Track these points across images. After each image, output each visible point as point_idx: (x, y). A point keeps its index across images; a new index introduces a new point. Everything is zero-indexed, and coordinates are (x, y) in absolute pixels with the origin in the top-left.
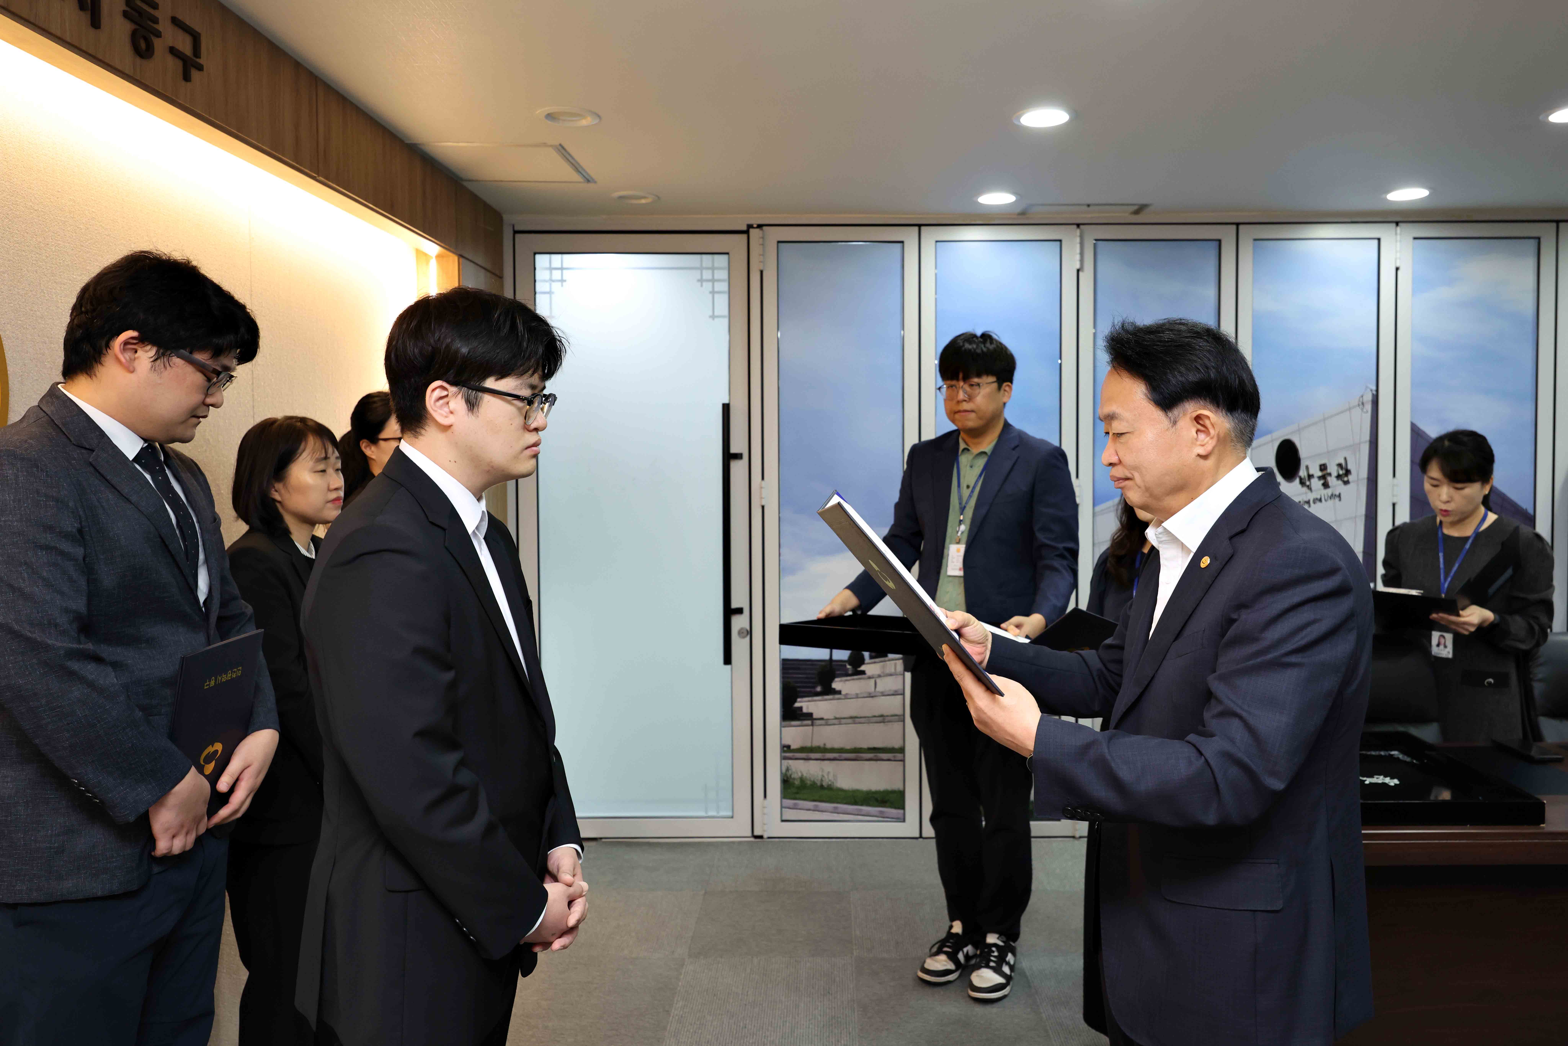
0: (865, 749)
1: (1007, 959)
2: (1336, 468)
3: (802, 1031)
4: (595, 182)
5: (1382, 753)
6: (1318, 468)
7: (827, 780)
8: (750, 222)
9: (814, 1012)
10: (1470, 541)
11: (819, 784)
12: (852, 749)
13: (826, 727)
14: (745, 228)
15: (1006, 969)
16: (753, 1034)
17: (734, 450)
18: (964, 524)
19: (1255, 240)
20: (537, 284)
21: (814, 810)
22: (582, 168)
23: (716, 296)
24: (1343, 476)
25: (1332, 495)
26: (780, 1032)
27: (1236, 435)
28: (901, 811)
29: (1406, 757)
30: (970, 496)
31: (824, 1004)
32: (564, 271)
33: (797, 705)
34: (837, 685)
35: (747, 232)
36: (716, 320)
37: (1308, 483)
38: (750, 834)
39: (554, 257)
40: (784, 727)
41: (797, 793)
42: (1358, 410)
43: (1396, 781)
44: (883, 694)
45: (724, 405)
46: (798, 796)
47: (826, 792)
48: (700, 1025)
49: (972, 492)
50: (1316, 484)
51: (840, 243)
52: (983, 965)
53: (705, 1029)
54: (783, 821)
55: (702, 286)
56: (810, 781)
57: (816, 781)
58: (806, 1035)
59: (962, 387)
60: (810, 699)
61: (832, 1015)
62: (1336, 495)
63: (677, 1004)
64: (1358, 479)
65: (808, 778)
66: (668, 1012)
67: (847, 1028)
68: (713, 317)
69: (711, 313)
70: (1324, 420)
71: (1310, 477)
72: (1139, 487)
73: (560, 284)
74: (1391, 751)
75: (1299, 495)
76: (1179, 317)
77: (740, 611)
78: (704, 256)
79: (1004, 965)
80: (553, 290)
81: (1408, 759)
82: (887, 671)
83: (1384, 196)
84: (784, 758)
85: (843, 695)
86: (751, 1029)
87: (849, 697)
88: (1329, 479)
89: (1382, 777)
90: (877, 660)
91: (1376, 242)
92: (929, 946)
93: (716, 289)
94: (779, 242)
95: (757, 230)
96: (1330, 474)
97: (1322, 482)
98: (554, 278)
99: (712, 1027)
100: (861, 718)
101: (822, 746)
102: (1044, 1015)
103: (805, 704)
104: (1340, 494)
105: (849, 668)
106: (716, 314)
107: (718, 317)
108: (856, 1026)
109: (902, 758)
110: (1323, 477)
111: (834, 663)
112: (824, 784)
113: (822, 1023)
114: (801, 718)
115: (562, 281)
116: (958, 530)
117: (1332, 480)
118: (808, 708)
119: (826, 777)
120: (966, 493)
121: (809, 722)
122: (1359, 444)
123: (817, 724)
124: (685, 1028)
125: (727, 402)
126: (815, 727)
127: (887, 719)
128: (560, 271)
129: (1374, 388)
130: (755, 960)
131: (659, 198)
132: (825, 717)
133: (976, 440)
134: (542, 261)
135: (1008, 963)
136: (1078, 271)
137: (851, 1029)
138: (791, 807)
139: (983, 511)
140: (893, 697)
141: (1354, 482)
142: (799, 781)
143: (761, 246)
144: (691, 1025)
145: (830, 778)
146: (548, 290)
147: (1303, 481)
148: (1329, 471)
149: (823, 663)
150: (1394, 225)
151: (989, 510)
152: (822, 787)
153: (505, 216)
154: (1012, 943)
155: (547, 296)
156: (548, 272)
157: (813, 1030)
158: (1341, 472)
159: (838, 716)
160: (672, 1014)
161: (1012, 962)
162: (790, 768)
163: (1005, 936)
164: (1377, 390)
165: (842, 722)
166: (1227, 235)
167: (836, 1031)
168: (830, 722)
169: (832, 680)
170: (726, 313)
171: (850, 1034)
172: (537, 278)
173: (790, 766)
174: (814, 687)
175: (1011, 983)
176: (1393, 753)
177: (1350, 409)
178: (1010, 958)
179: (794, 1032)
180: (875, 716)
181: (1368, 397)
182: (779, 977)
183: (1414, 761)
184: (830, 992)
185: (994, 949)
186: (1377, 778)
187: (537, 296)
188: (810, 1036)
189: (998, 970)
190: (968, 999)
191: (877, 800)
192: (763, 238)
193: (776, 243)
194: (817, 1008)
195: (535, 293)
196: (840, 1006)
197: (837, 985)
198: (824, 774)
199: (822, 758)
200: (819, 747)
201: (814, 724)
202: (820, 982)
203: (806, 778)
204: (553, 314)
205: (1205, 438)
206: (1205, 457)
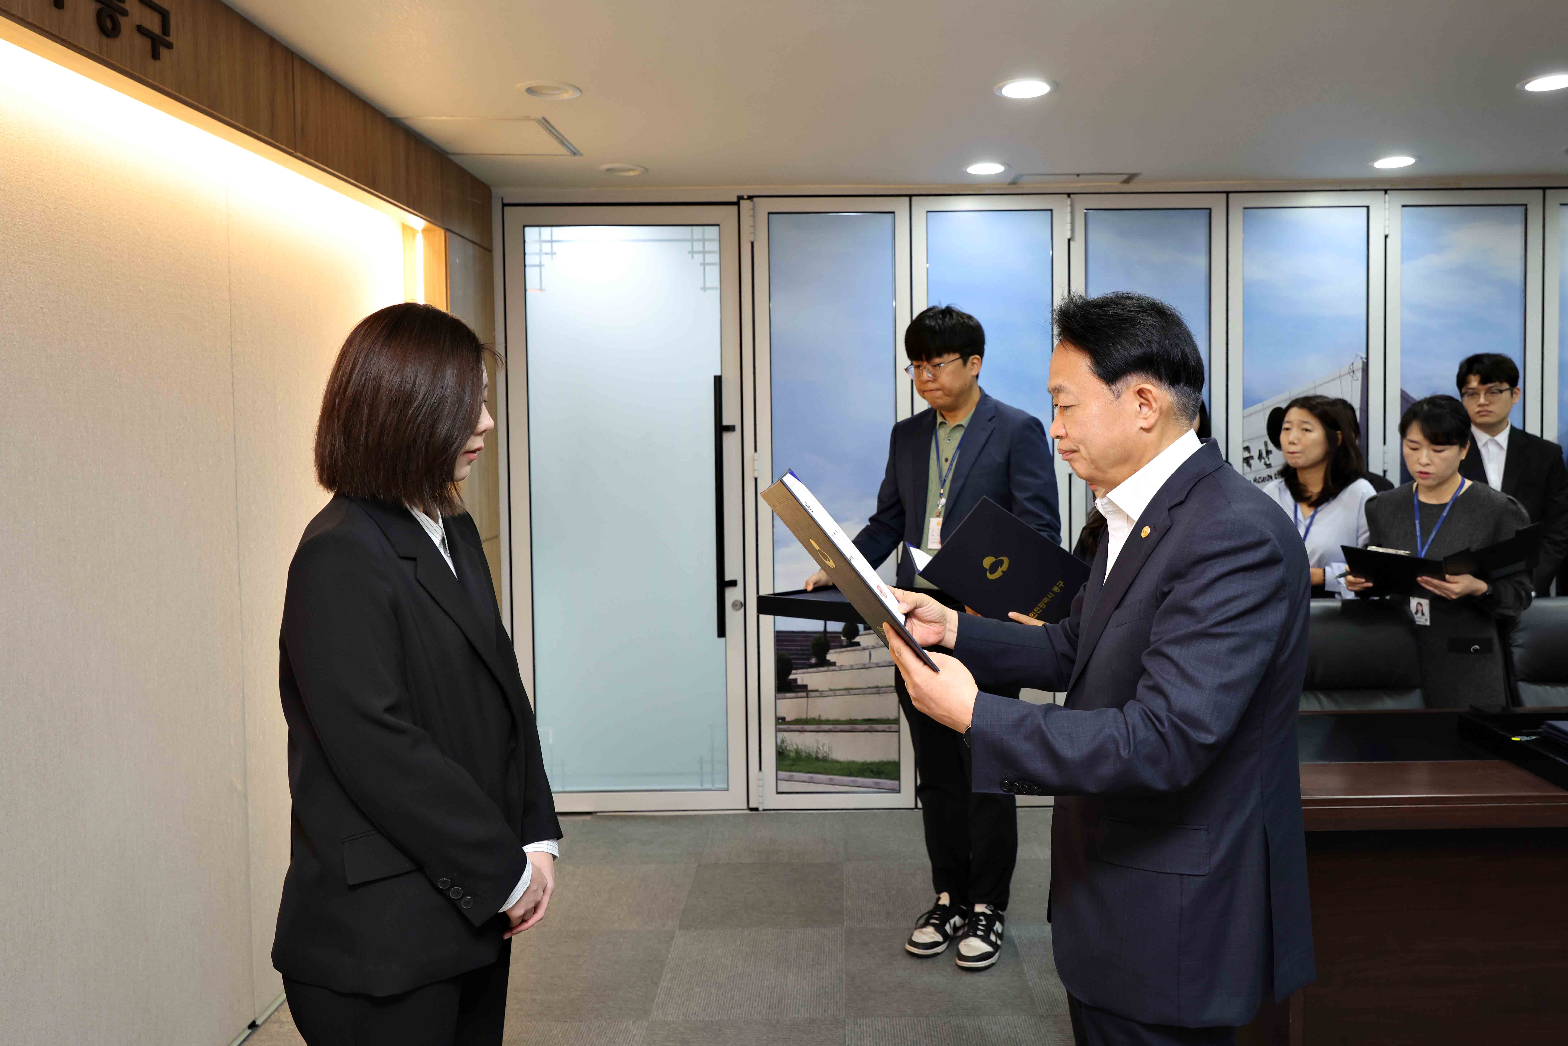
0: (859, 720)
1: (995, 928)
3: (790, 1002)
4: (581, 155)
7: (822, 752)
8: (740, 194)
9: (802, 982)
10: (1448, 508)
11: (814, 755)
12: (847, 721)
13: (821, 698)
14: (735, 200)
15: (993, 938)
17: (726, 422)
18: (943, 497)
19: (1244, 208)
20: (527, 257)
21: (809, 782)
22: (566, 140)
23: (707, 268)
26: (768, 1004)
27: (1179, 408)
28: (897, 782)
30: (949, 468)
31: (812, 975)
32: (554, 244)
33: (791, 677)
34: (831, 656)
35: (737, 203)
36: (708, 292)
38: (745, 807)
39: (543, 229)
40: (779, 699)
41: (793, 765)
42: (1349, 377)
44: (878, 665)
45: (715, 377)
46: (793, 768)
47: (821, 763)
48: (688, 996)
49: (951, 464)
51: (830, 214)
52: (971, 934)
53: (693, 1000)
54: (778, 793)
55: (692, 257)
56: (806, 752)
57: (811, 752)
58: (794, 1006)
59: (926, 367)
60: (805, 670)
61: (820, 986)
63: (665, 976)
65: (803, 749)
66: (656, 984)
67: (834, 998)
68: (704, 288)
69: (702, 285)
72: (1085, 459)
73: (550, 256)
76: (1125, 291)
77: (733, 583)
78: (695, 228)
79: (992, 933)
80: (543, 263)
83: (1371, 164)
84: (777, 730)
85: (839, 666)
86: (739, 1002)
87: (843, 668)
90: (871, 631)
91: (1365, 209)
92: (917, 919)
93: (707, 261)
94: (769, 214)
95: (748, 201)
98: (544, 250)
99: (700, 998)
100: (856, 689)
101: (817, 717)
102: (1029, 980)
103: (800, 676)
105: (843, 640)
106: (707, 285)
107: (709, 288)
108: (843, 996)
109: (897, 729)
111: (828, 635)
112: (819, 756)
113: (810, 994)
114: (796, 690)
115: (552, 253)
116: (937, 503)
118: (803, 680)
119: (821, 748)
120: (944, 466)
121: (804, 694)
123: (812, 696)
124: (673, 999)
125: (719, 375)
126: (810, 699)
127: (882, 690)
128: (549, 244)
129: (1364, 356)
130: (746, 932)
131: (646, 170)
132: (820, 689)
133: (953, 414)
134: (531, 233)
135: (996, 932)
136: (1069, 240)
137: (838, 999)
138: (787, 779)
139: (960, 483)
140: (887, 668)
142: (794, 752)
143: (752, 218)
144: (679, 996)
145: (825, 750)
146: (538, 263)
149: (818, 635)
150: (1382, 193)
151: (965, 482)
152: (817, 758)
153: (493, 189)
154: (1000, 912)
155: (538, 269)
156: (538, 245)
157: (801, 1000)
159: (833, 687)
160: (660, 987)
161: (1000, 931)
162: (784, 740)
163: (993, 905)
164: (1367, 358)
165: (836, 694)
166: (1217, 203)
167: (823, 1001)
168: (825, 694)
169: (826, 651)
170: (717, 284)
171: (837, 1003)
172: (527, 251)
173: (785, 737)
174: (808, 659)
175: (999, 952)
177: (1341, 376)
178: (998, 926)
179: (782, 1003)
180: (870, 688)
181: (1359, 366)
182: (769, 948)
184: (819, 963)
185: (982, 918)
187: (527, 269)
189: (986, 939)
191: (871, 770)
192: (753, 209)
193: (766, 215)
194: (806, 979)
195: (525, 266)
196: (828, 976)
197: (826, 956)
198: (819, 746)
199: (817, 730)
200: (814, 719)
201: (809, 696)
202: (809, 952)
203: (801, 750)
204: (543, 287)
205: (1148, 412)
206: (1148, 430)
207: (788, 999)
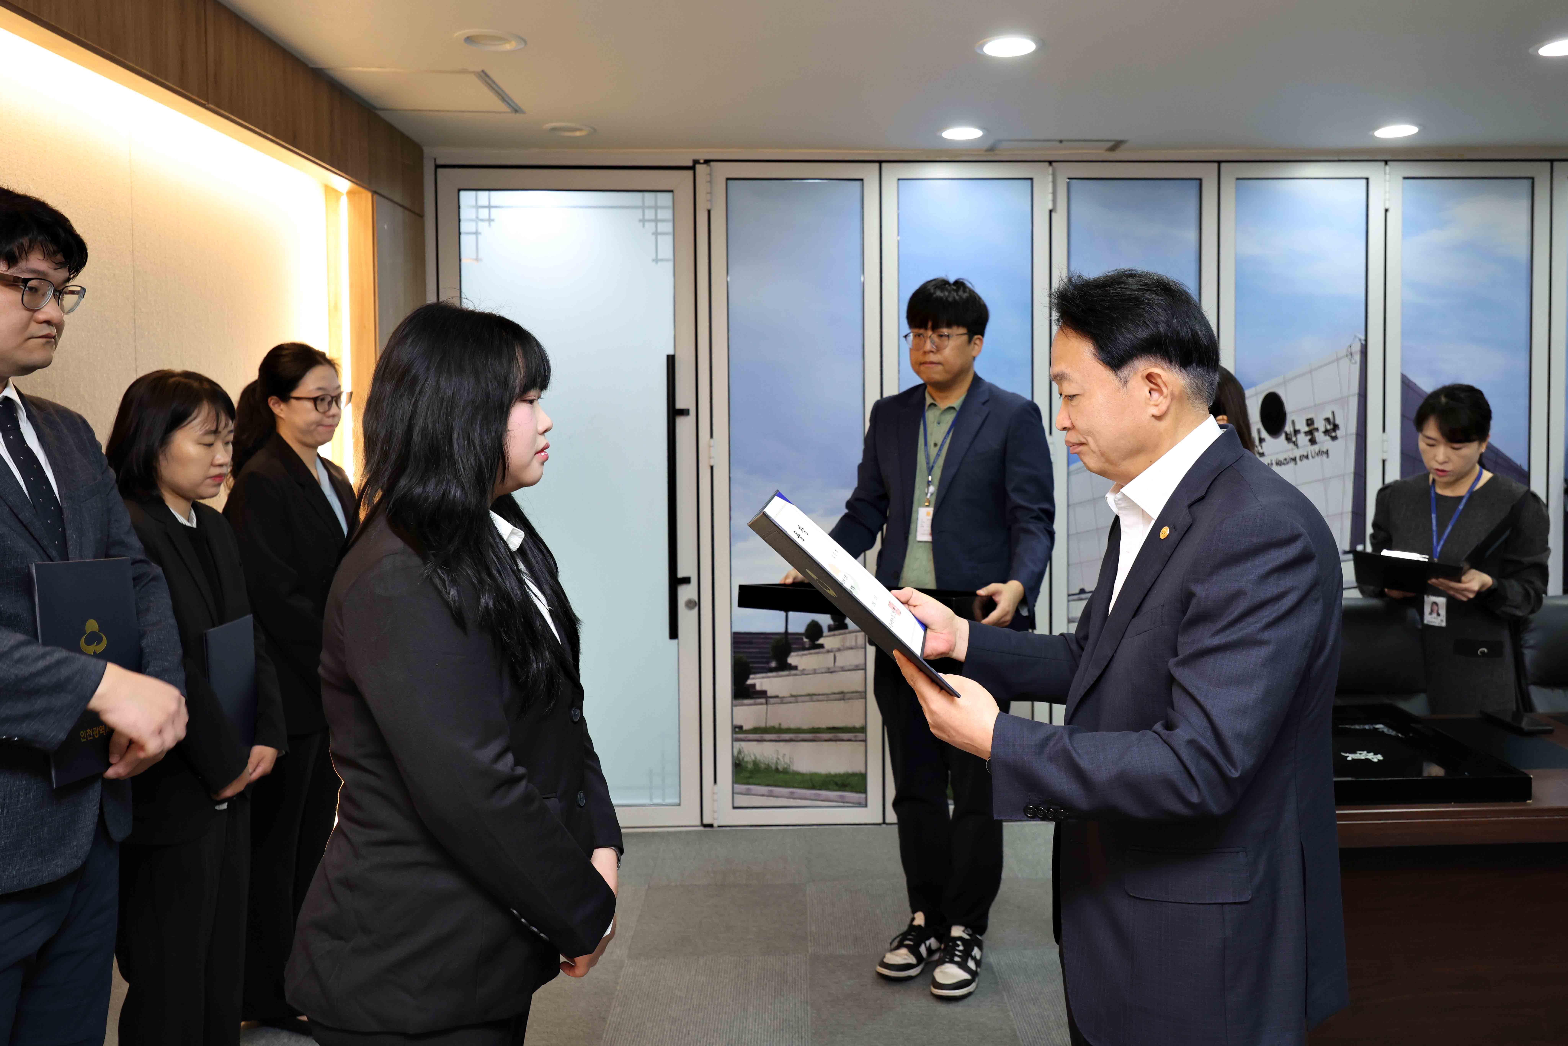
0: (823, 729)
1: (973, 954)
2: (1323, 422)
3: (750, 1036)
4: (523, 112)
5: (1367, 727)
6: (1304, 422)
7: (783, 763)
8: (696, 158)
9: (764, 1016)
10: (1465, 501)
11: (774, 767)
12: (810, 729)
13: (781, 705)
14: (690, 164)
15: (971, 964)
16: (697, 1040)
17: (679, 405)
18: (933, 485)
19: (1238, 179)
20: (462, 223)
21: (769, 796)
22: (509, 98)
23: (659, 237)
24: (1331, 431)
25: (1320, 451)
26: (726, 1038)
27: (1192, 392)
28: (863, 796)
29: (1391, 731)
30: (938, 455)
31: (774, 1007)
32: (493, 210)
33: (749, 682)
34: (792, 660)
35: (692, 168)
36: (660, 263)
37: (1294, 439)
38: (699, 823)
39: (480, 193)
40: (736, 706)
41: (750, 778)
42: (1347, 360)
43: (1380, 757)
44: (843, 669)
45: (668, 356)
46: (751, 780)
47: (781, 775)
48: (639, 1032)
49: (940, 450)
50: (1303, 439)
51: (794, 181)
52: (947, 960)
53: (644, 1035)
54: (734, 808)
55: (644, 226)
56: (765, 764)
57: (770, 763)
58: (754, 1041)
59: (930, 337)
60: (764, 675)
61: (783, 1019)
62: (1323, 452)
63: (614, 1010)
64: (1346, 435)
65: (762, 760)
66: (604, 1019)
67: (798, 1032)
68: (656, 260)
69: (654, 257)
70: (1311, 372)
71: (1296, 432)
72: (1094, 453)
73: (487, 223)
74: (1377, 724)
75: (1286, 451)
77: (686, 580)
78: (646, 194)
79: (970, 959)
80: (480, 230)
81: (1393, 733)
82: (848, 644)
83: (1371, 133)
84: (735, 740)
85: (800, 671)
86: (695, 1036)
87: (806, 672)
88: (1316, 434)
89: (1365, 752)
90: (836, 632)
91: (1364, 181)
92: (890, 941)
93: (659, 230)
94: (728, 179)
95: (704, 166)
96: (1317, 430)
97: (1309, 437)
98: (481, 217)
99: (652, 1035)
100: (819, 695)
101: (777, 726)
102: (1011, 1014)
103: (759, 681)
104: (1327, 451)
105: (805, 642)
106: (660, 257)
107: (662, 260)
108: (809, 1030)
109: (864, 739)
110: (1310, 433)
111: (790, 636)
112: (779, 767)
113: (772, 1027)
114: (755, 696)
115: (490, 220)
116: (926, 491)
117: (1319, 436)
118: (761, 684)
119: (782, 760)
120: (933, 451)
121: (763, 701)
122: (1348, 397)
123: (771, 702)
124: (622, 1036)
125: (671, 353)
126: (770, 707)
127: (848, 696)
128: (487, 210)
129: (1363, 337)
130: (701, 961)
131: (595, 130)
132: (780, 695)
133: (942, 394)
134: (467, 198)
135: (974, 959)
136: (1051, 211)
137: (803, 1033)
138: (744, 793)
139: (950, 472)
140: (853, 672)
141: (1342, 437)
142: (752, 763)
143: (709, 184)
144: (629, 1032)
145: (786, 761)
146: (474, 230)
147: (1288, 436)
148: (1316, 426)
149: (778, 637)
150: (1383, 163)
151: (955, 471)
152: (777, 770)
153: (426, 150)
154: (978, 937)
155: (474, 236)
156: (474, 211)
157: (763, 1035)
158: (1329, 427)
159: (794, 693)
160: (608, 1022)
161: (978, 957)
162: (742, 751)
163: (971, 928)
164: (1366, 340)
165: (799, 700)
166: (1208, 174)
167: (787, 1036)
168: (785, 700)
169: (787, 654)
170: (671, 256)
171: (802, 1039)
172: (462, 217)
173: (742, 748)
174: (768, 663)
175: (977, 980)
176: (1377, 726)
177: (1338, 360)
178: (976, 952)
179: (742, 1038)
180: (834, 693)
181: (1357, 347)
182: (727, 978)
183: (1400, 735)
184: (782, 994)
185: (959, 943)
186: (1360, 754)
187: (462, 237)
188: (759, 1042)
189: (963, 966)
190: (930, 998)
191: (836, 784)
192: (710, 174)
193: (724, 180)
194: (768, 1012)
195: (460, 234)
196: (792, 1008)
197: (790, 986)
198: (779, 757)
199: (778, 739)
200: (774, 728)
201: (768, 702)
202: (771, 982)
203: (760, 761)
204: (480, 257)
205: (1159, 398)
206: (1158, 418)
207: (748, 1034)
